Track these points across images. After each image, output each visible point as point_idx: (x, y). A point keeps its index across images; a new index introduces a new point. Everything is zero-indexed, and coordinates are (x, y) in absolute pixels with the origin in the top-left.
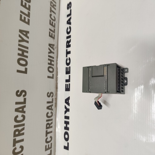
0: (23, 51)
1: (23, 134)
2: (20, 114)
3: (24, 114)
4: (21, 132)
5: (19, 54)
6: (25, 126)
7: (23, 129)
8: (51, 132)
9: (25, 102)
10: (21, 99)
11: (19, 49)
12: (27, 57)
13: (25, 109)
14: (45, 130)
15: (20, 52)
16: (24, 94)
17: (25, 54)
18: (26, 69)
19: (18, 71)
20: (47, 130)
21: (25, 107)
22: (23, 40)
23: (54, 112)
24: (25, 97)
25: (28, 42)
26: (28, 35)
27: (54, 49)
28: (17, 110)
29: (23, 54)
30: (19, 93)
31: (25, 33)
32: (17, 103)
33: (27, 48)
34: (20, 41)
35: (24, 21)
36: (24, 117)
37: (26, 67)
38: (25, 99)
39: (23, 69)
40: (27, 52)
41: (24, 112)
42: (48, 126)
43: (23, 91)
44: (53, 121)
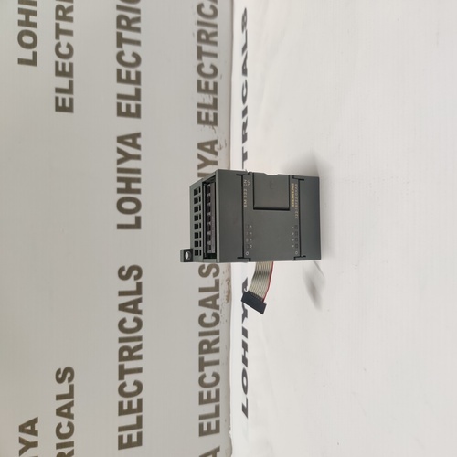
0: (128, 181)
1: (140, 357)
2: (130, 317)
4: (135, 354)
5: (119, 191)
6: (144, 342)
7: (139, 347)
8: (217, 363)
9: (139, 290)
10: (130, 285)
11: (120, 180)
12: (138, 191)
13: (140, 306)
14: (197, 356)
15: (123, 185)
16: (135, 273)
17: (134, 186)
18: (138, 219)
19: (120, 227)
20: (201, 356)
21: (140, 300)
22: (127, 157)
23: (222, 314)
24: (139, 281)
25: (138, 157)
26: (139, 141)
27: (216, 154)
28: (122, 307)
29: (129, 187)
30: (124, 273)
31: (130, 141)
32: (122, 293)
33: (138, 171)
34: (119, 161)
35: (128, 114)
36: (139, 322)
37: (138, 214)
38: (139, 285)
39: (130, 219)
40: (138, 180)
41: (140, 312)
42: (205, 347)
43: (132, 268)
44: (222, 336)
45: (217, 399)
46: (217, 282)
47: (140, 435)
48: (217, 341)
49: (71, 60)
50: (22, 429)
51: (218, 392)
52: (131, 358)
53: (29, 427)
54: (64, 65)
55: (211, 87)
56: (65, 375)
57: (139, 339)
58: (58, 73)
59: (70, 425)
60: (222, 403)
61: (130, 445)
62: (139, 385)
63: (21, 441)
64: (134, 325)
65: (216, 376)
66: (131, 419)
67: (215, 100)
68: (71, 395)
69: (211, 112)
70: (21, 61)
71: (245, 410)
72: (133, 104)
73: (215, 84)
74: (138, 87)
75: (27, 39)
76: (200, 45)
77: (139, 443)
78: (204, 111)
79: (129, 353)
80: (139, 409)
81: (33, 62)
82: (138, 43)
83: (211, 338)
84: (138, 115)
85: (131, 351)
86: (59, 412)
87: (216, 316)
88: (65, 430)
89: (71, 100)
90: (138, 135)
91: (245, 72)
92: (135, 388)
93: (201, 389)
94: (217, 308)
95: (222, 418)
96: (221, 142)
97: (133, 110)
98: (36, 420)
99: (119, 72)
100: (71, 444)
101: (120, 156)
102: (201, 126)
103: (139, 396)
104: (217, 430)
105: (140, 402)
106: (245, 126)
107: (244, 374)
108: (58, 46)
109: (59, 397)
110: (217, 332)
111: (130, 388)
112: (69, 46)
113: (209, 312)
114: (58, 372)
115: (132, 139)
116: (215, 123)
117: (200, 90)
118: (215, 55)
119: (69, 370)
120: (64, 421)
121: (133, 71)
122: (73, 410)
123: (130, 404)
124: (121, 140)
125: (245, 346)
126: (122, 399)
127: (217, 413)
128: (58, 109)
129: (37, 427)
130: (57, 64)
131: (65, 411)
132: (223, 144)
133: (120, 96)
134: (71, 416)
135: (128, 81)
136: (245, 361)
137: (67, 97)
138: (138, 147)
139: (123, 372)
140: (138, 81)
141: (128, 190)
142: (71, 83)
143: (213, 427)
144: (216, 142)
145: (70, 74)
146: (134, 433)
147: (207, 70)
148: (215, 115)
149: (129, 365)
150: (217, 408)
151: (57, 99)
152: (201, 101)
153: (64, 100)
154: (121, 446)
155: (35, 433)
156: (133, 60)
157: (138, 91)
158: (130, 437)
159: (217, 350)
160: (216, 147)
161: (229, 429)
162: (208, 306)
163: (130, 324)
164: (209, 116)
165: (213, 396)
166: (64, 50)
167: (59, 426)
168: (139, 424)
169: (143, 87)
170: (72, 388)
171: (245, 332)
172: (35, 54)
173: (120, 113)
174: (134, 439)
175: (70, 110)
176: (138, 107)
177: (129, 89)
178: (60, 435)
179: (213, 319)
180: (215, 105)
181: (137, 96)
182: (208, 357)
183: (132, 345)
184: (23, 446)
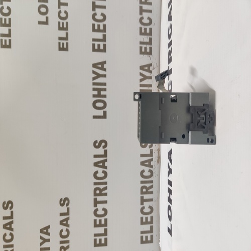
0: (99, 90)
1: (106, 194)
2: (100, 170)
3: (105, 170)
4: (103, 192)
5: (94, 96)
6: (108, 185)
7: (106, 188)
8: (151, 200)
9: (105, 155)
10: (100, 151)
11: (94, 89)
12: (105, 96)
13: (106, 164)
14: (140, 195)
15: (96, 93)
16: (103, 144)
17: (102, 93)
18: (105, 113)
19: (95, 117)
20: (142, 195)
21: (106, 160)
22: (99, 76)
23: (155, 171)
24: (106, 149)
25: (105, 76)
26: (105, 66)
27: (151, 72)
28: (96, 164)
29: (99, 93)
30: (97, 144)
32: (95, 156)
33: (105, 84)
34: (94, 79)
35: (99, 50)
36: (106, 174)
37: (105, 110)
38: (106, 152)
39: (100, 113)
40: (105, 90)
41: (106, 168)
42: (144, 190)
43: (102, 141)
44: (155, 184)
45: (152, 222)
46: (152, 151)
47: (106, 240)
48: (152, 187)
49: (67, 21)
50: (42, 231)
51: (152, 218)
52: (100, 194)
53: (45, 230)
54: (63, 23)
55: (148, 31)
56: (64, 202)
57: (106, 183)
58: (60, 29)
59: (67, 230)
60: (154, 225)
61: (100, 245)
62: (105, 210)
63: (41, 238)
64: (103, 175)
65: (151, 208)
66: (101, 230)
67: (151, 39)
68: (68, 214)
69: (148, 47)
70: (40, 23)
71: (170, 231)
72: (102, 44)
73: (151, 29)
74: (105, 33)
75: (43, 10)
76: (141, 5)
77: (106, 244)
78: (144, 46)
79: (100, 191)
80: (106, 224)
81: (46, 23)
82: (104, 7)
83: (148, 185)
84: (104, 50)
85: (101, 190)
86: (61, 223)
87: (151, 171)
88: (64, 233)
89: (67, 44)
90: (105, 62)
91: (170, 18)
92: (103, 212)
93: (142, 215)
94: (152, 167)
95: (154, 234)
96: (154, 65)
97: (102, 48)
98: (48, 227)
99: (94, 25)
100: (68, 242)
101: (95, 75)
102: (142, 55)
103: (106, 217)
104: (151, 241)
105: (106, 220)
106: (170, 53)
107: (169, 208)
108: (60, 12)
109: (62, 214)
110: (152, 182)
111: (100, 212)
112: (66, 12)
113: (147, 169)
114: (61, 200)
115: (101, 65)
116: (150, 53)
117: (141, 33)
118: (150, 11)
119: (66, 199)
120: (64, 228)
121: (101, 24)
122: (69, 222)
123: (101, 222)
124: (95, 66)
125: (170, 191)
126: (96, 218)
127: (151, 231)
128: (60, 49)
129: (50, 231)
130: (59, 23)
131: (65, 222)
132: (155, 66)
133: (94, 40)
134: (68, 226)
135: (99, 30)
136: (170, 200)
137: (65, 42)
138: (105, 70)
139: (96, 203)
140: (104, 30)
141: (99, 95)
142: (67, 34)
143: (149, 239)
144: (151, 65)
145: (66, 29)
146: (103, 238)
147: (146, 21)
148: (151, 49)
149: (100, 198)
150: (152, 227)
151: (59, 43)
152: (142, 40)
153: (63, 44)
154: (96, 245)
155: (48, 234)
156: (101, 18)
157: (104, 36)
158: (100, 240)
159: (152, 193)
160: (151, 68)
161: (159, 241)
162: (146, 165)
163: (100, 175)
164: (146, 50)
165: (149, 220)
166: (63, 15)
167: (62, 231)
168: (106, 233)
169: (107, 33)
170: (68, 209)
171: (170, 183)
172: (47, 18)
173: (94, 50)
174: (103, 242)
175: (66, 49)
176: (105, 46)
177: (99, 35)
178: (62, 236)
179: (149, 174)
180: (150, 42)
181: (104, 39)
182: (146, 197)
183: (101, 187)
184: (42, 241)
